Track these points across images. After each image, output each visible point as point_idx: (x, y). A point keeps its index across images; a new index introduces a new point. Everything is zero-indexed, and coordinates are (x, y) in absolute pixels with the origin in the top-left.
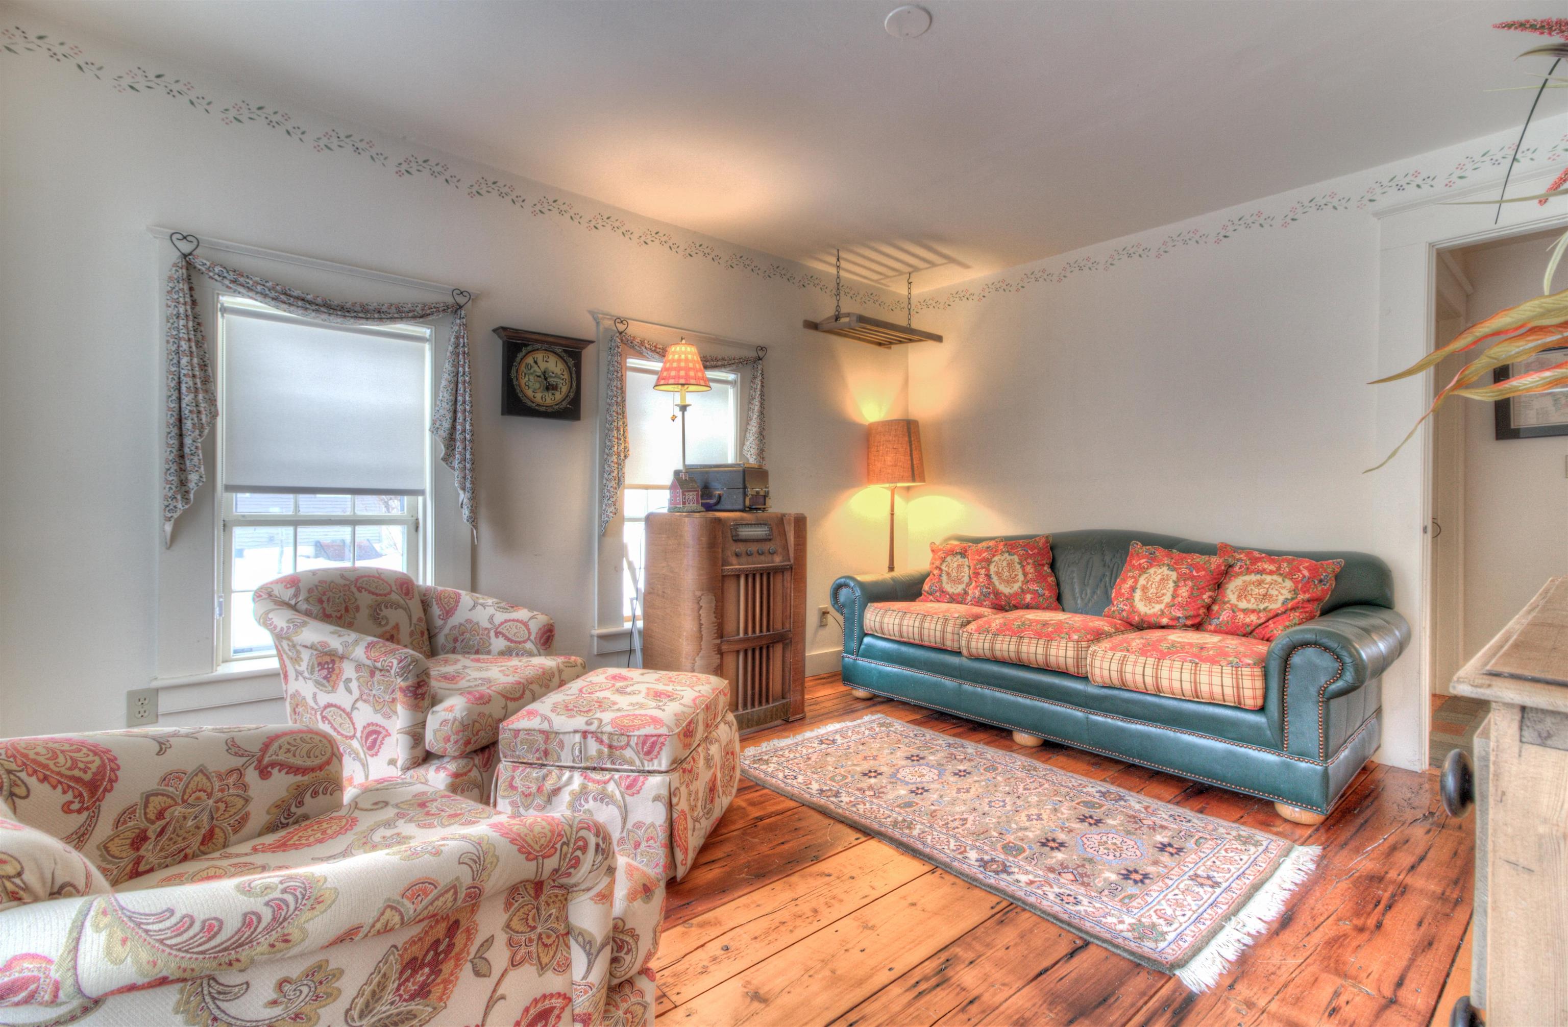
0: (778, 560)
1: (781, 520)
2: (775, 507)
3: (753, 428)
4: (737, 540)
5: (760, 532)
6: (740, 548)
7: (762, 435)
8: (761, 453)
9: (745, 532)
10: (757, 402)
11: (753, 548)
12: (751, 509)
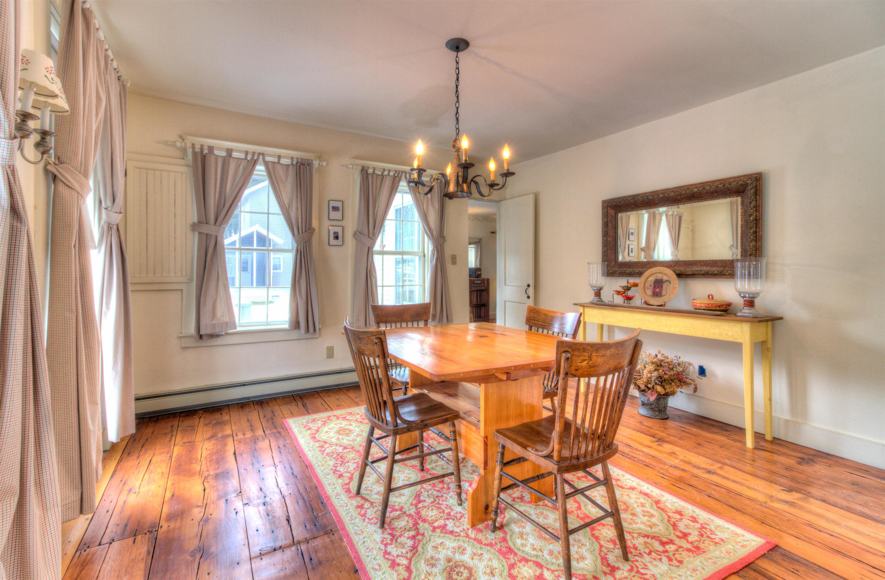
0: (483, 288)
1: (484, 280)
2: (483, 276)
3: (479, 258)
4: (474, 284)
5: (479, 282)
6: (475, 285)
7: (480, 260)
8: (480, 264)
9: (476, 282)
10: (479, 252)
11: (478, 285)
12: (477, 277)
